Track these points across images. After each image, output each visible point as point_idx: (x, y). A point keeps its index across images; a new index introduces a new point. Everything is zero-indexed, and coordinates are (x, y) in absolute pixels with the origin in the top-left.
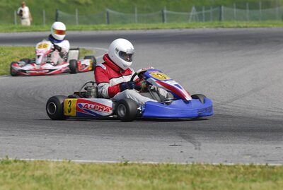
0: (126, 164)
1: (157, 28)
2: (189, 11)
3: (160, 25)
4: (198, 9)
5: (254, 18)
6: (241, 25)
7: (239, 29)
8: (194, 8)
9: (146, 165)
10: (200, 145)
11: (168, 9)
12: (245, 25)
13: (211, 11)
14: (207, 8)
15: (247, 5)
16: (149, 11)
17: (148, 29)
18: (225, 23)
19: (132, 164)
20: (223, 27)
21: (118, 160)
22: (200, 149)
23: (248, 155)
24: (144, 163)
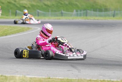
0: (49, 78)
1: (59, 19)
2: (73, 12)
3: (61, 18)
4: (77, 11)
5: (100, 16)
6: (96, 19)
7: (95, 20)
8: (75, 11)
9: (58, 79)
10: (80, 71)
11: (64, 11)
12: (97, 18)
13: (82, 12)
14: (81, 11)
15: (98, 10)
16: (55, 11)
17: (56, 19)
18: (89, 17)
19: (52, 78)
20: (88, 19)
21: (46, 76)
22: (80, 72)
23: (101, 75)
24: (57, 78)
